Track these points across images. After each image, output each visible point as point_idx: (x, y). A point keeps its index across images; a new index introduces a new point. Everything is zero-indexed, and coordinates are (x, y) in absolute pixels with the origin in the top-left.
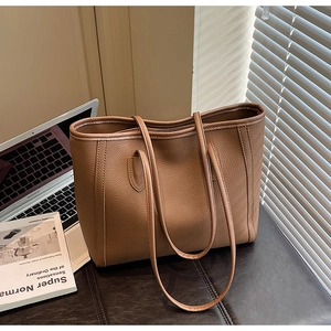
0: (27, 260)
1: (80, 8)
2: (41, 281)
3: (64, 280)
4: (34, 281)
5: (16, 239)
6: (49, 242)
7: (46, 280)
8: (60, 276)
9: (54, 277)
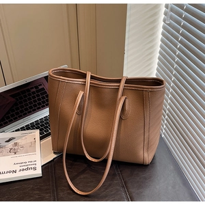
0: (16, 155)
1: (68, 5)
2: (21, 168)
3: (35, 169)
4: (17, 168)
5: (12, 143)
6: (30, 146)
7: (25, 168)
8: (33, 166)
9: (29, 167)
